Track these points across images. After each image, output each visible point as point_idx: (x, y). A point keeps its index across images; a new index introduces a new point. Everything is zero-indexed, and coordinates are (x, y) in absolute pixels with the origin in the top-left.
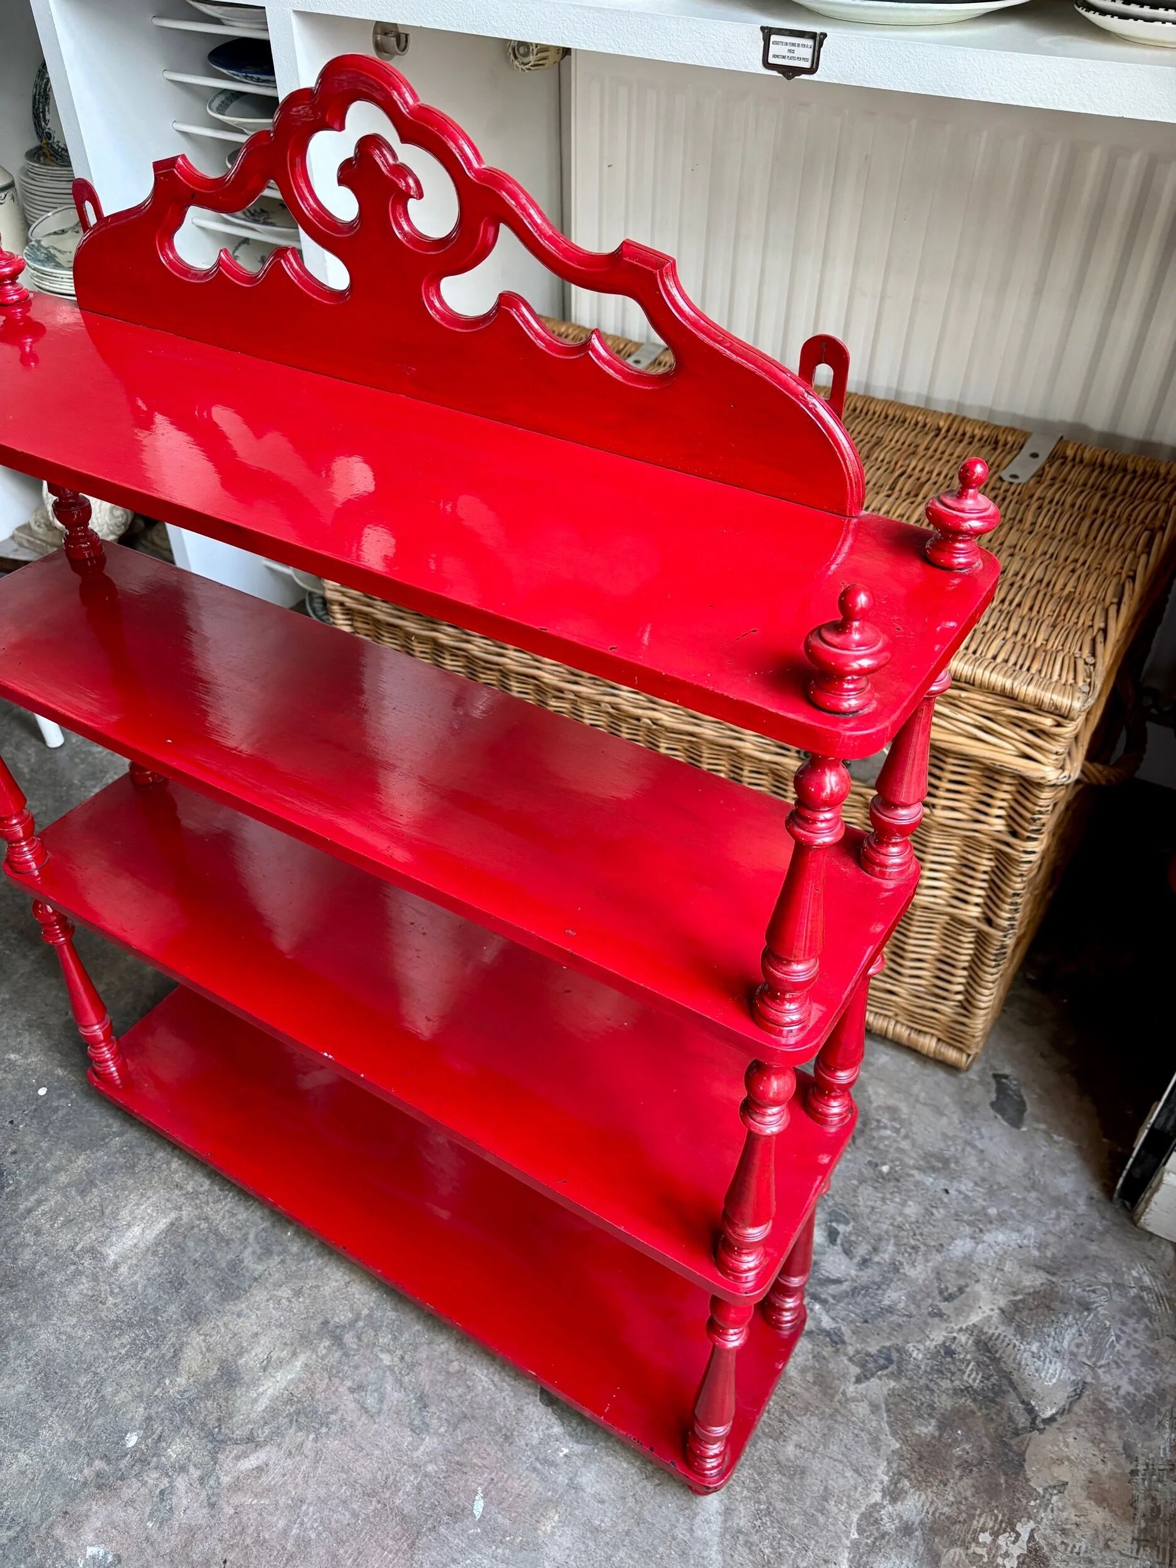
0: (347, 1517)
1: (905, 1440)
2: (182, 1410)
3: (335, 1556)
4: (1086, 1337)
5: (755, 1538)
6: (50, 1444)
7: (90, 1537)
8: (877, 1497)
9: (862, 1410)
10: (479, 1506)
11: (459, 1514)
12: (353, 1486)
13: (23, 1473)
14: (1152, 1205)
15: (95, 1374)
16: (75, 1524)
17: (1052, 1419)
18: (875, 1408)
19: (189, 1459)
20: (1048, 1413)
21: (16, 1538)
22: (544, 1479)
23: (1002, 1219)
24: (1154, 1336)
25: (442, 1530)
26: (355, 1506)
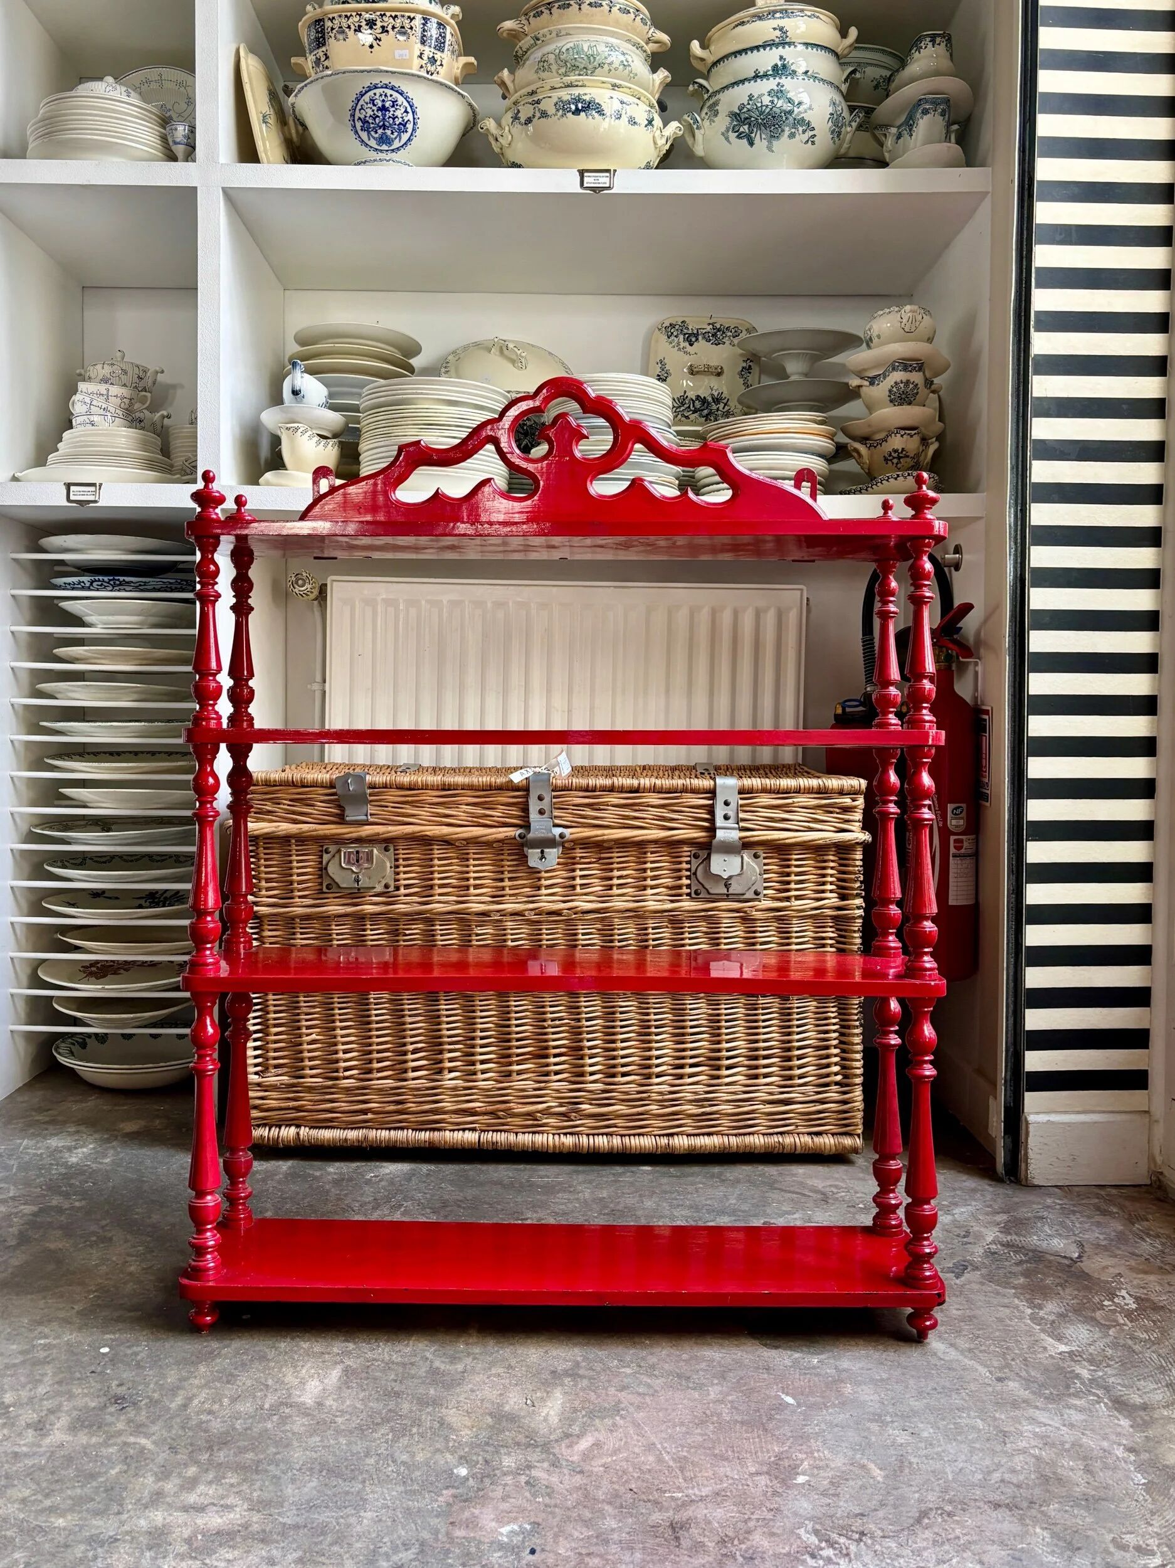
0: (700, 1439)
1: (1014, 1288)
2: (487, 1444)
3: (715, 1456)
4: (1056, 1227)
5: (983, 1348)
6: (385, 1499)
7: (494, 1524)
8: (1029, 1311)
9: (976, 1287)
10: (790, 1400)
11: (782, 1406)
12: (682, 1424)
13: (380, 1520)
14: (1031, 1154)
15: (379, 1455)
16: (472, 1524)
17: (1080, 1257)
18: (982, 1284)
19: (526, 1460)
20: (1076, 1255)
21: (422, 1551)
22: (818, 1375)
23: (956, 1204)
24: (1089, 1217)
25: (778, 1417)
26: (699, 1431)
